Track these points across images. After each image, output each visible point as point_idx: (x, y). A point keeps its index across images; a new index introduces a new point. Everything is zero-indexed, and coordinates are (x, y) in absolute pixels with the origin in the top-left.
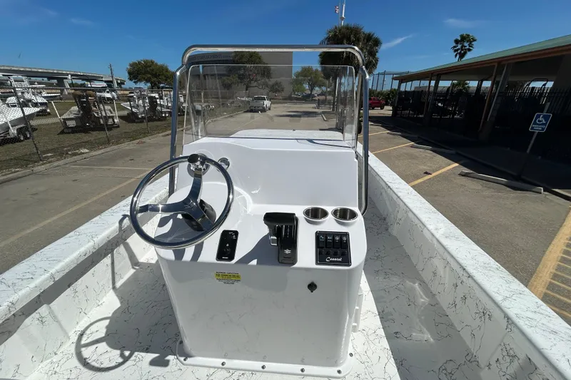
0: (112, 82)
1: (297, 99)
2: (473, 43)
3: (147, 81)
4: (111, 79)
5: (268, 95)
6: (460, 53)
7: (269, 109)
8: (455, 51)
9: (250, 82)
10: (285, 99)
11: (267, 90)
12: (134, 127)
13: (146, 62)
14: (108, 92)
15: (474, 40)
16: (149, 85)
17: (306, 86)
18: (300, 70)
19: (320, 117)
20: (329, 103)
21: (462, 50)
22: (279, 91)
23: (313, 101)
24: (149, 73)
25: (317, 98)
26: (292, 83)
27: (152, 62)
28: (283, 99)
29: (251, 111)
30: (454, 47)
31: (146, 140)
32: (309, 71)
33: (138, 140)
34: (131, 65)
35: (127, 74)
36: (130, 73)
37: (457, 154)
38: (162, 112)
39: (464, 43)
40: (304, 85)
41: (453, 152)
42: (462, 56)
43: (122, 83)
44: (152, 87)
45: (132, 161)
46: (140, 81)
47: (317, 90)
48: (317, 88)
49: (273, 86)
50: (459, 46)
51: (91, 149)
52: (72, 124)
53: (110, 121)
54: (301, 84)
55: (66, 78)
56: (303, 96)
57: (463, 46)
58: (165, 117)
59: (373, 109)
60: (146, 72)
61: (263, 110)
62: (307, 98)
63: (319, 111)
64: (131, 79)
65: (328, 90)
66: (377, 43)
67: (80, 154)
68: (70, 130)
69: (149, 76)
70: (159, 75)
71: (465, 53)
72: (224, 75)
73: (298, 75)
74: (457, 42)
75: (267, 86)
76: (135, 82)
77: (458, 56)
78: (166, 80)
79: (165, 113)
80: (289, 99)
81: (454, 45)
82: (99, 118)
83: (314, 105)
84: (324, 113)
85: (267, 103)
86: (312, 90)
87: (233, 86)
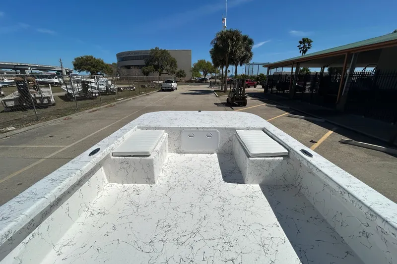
0: (61, 71)
1: (196, 82)
2: (311, 43)
3: (88, 70)
4: (61, 69)
5: (175, 79)
6: (303, 50)
7: (176, 89)
8: (300, 48)
9: (162, 70)
10: (188, 82)
11: (174, 76)
12: (68, 104)
13: (87, 57)
14: (56, 78)
15: (311, 42)
16: (89, 73)
17: (202, 73)
18: (197, 62)
19: (213, 94)
20: (218, 84)
21: (304, 48)
22: (183, 76)
23: (206, 83)
24: (89, 65)
25: (209, 81)
26: (191, 71)
27: (91, 57)
28: (186, 82)
29: (163, 90)
30: (299, 46)
31: (74, 116)
32: (203, 63)
33: (65, 117)
34: (75, 59)
35: (73, 66)
36: (75, 65)
37: (326, 121)
38: (92, 93)
39: (305, 43)
40: (200, 72)
41: (323, 120)
42: (304, 52)
43: (70, 72)
44: (92, 74)
45: (51, 138)
46: (83, 70)
47: (209, 76)
48: (209, 74)
49: (178, 73)
50: (302, 45)
51: (17, 127)
52: (11, 104)
53: (46, 101)
54: (198, 71)
55: (27, 69)
56: (199, 80)
57: (304, 46)
58: (96, 96)
59: (249, 87)
60: (87, 64)
61: (172, 90)
62: (202, 81)
63: (212, 90)
64: (75, 69)
65: (217, 75)
66: (251, 42)
67: (6, 132)
68: (9, 109)
69: (89, 67)
70: (97, 66)
71: (306, 50)
72: (143, 66)
73: (196, 65)
74: (300, 42)
75: (174, 73)
76: (78, 71)
77: (302, 52)
78: (102, 69)
79: (95, 93)
80: (190, 82)
81: (299, 45)
82: (35, 99)
83: (208, 86)
84: (215, 91)
85: (174, 85)
86: (205, 75)
87: (150, 73)
